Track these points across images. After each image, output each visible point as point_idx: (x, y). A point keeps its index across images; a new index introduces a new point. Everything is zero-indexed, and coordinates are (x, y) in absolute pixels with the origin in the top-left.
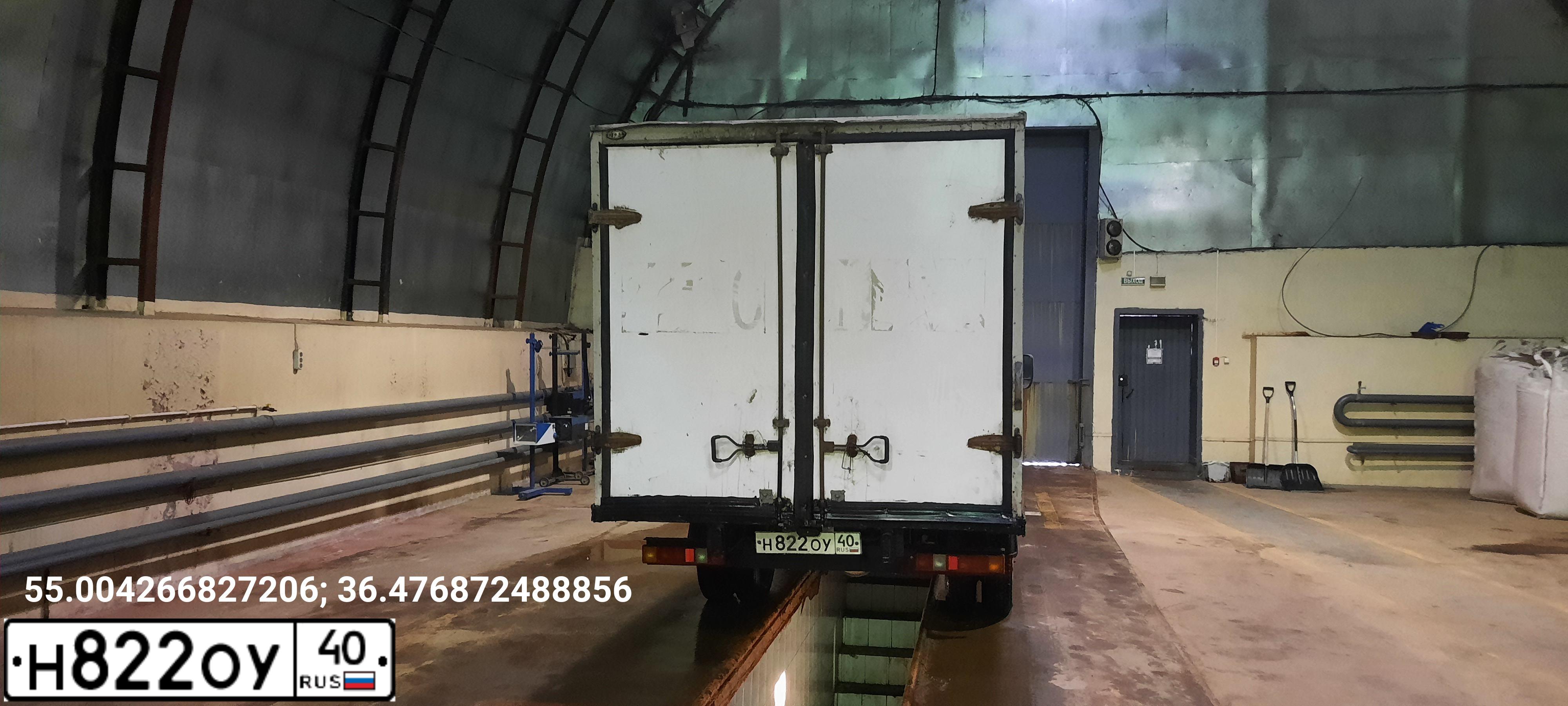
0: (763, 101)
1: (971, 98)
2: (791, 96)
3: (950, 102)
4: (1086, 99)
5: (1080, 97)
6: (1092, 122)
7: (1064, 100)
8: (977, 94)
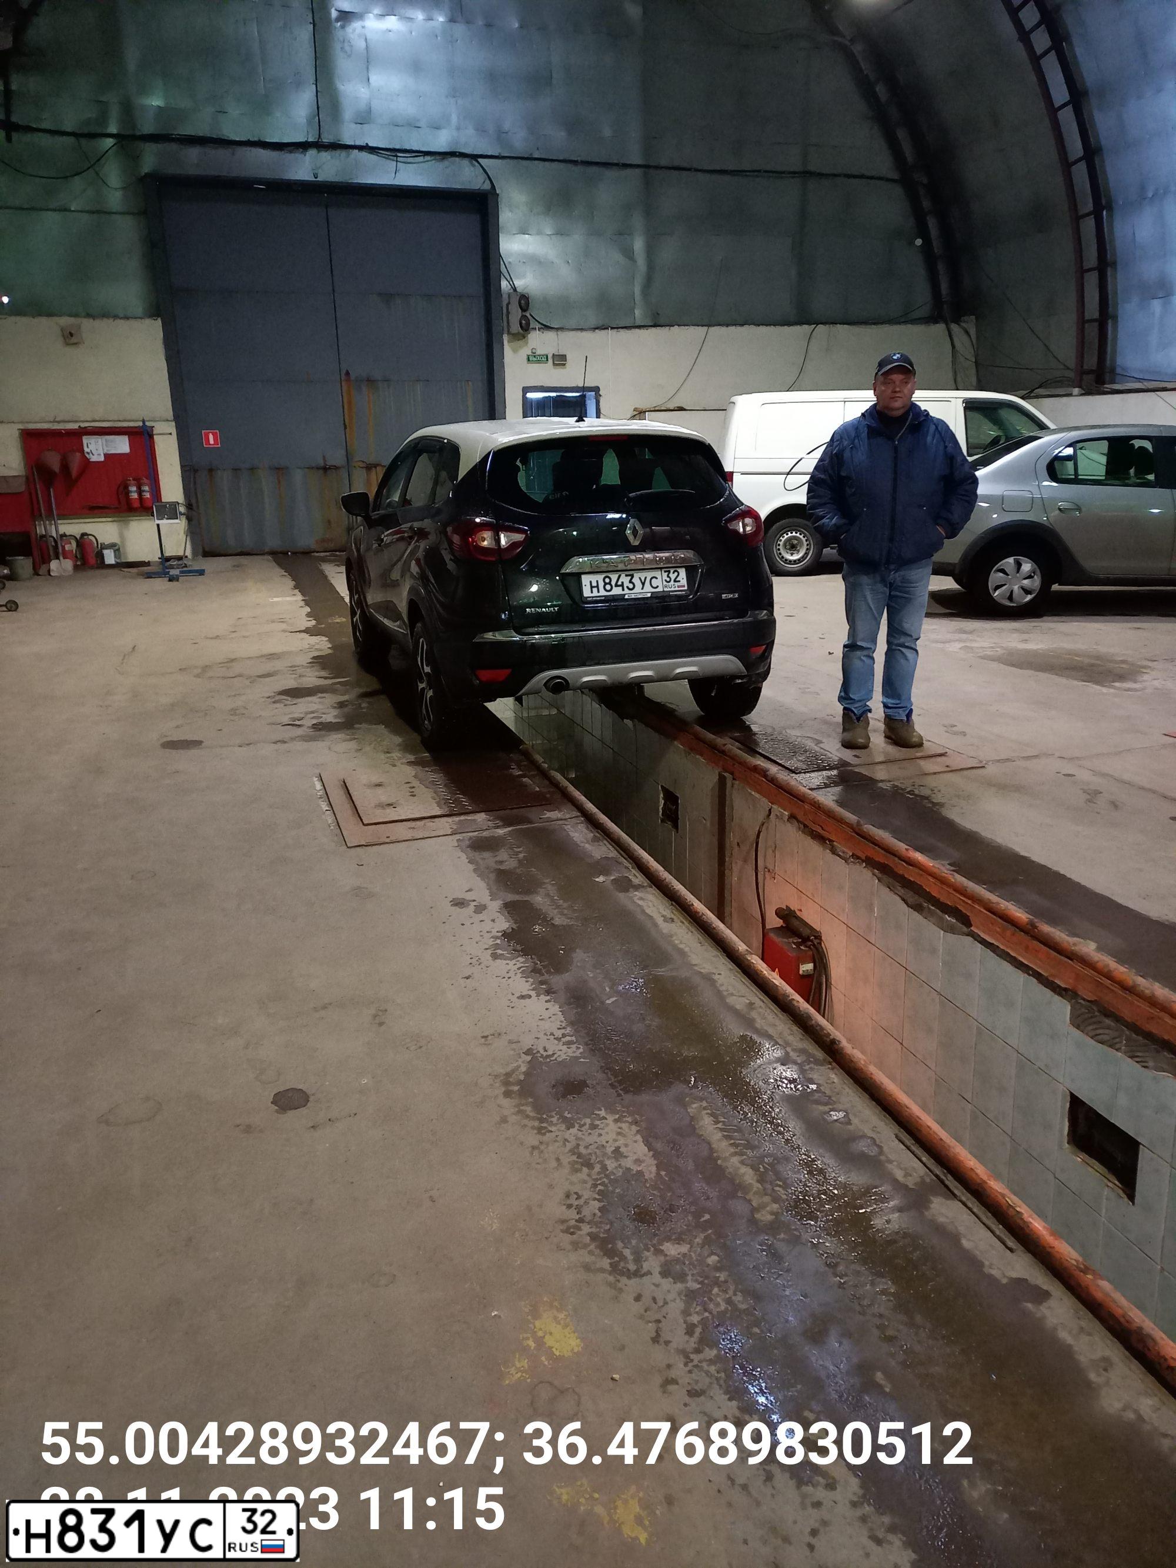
0: (113, 129)
1: (361, 148)
2: (148, 127)
3: (338, 152)
4: (479, 160)
5: (474, 157)
6: (487, 186)
7: (457, 159)
8: (367, 144)
